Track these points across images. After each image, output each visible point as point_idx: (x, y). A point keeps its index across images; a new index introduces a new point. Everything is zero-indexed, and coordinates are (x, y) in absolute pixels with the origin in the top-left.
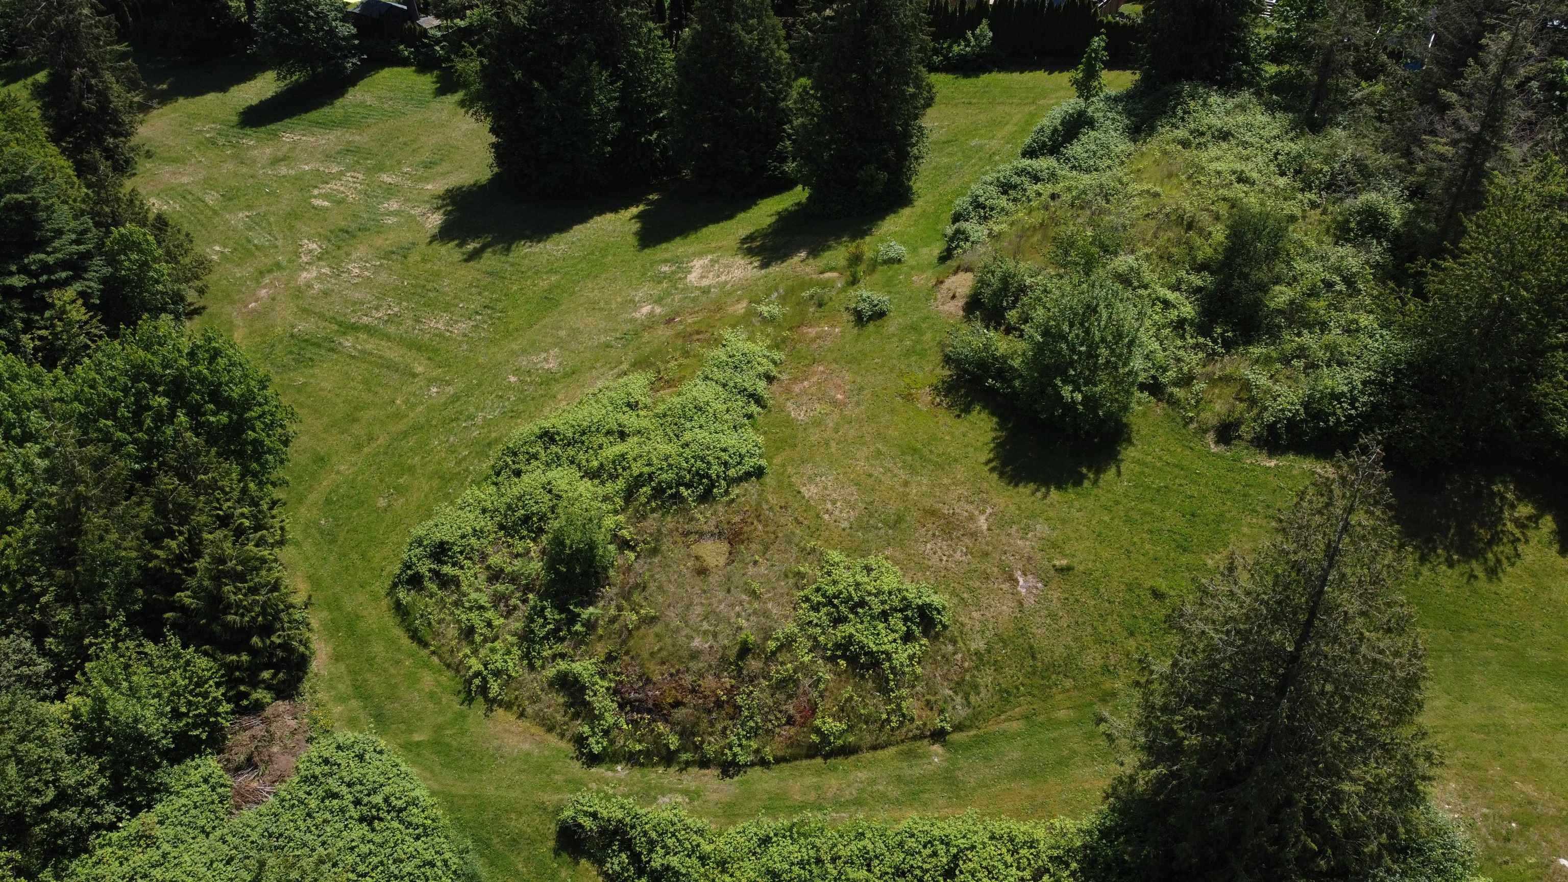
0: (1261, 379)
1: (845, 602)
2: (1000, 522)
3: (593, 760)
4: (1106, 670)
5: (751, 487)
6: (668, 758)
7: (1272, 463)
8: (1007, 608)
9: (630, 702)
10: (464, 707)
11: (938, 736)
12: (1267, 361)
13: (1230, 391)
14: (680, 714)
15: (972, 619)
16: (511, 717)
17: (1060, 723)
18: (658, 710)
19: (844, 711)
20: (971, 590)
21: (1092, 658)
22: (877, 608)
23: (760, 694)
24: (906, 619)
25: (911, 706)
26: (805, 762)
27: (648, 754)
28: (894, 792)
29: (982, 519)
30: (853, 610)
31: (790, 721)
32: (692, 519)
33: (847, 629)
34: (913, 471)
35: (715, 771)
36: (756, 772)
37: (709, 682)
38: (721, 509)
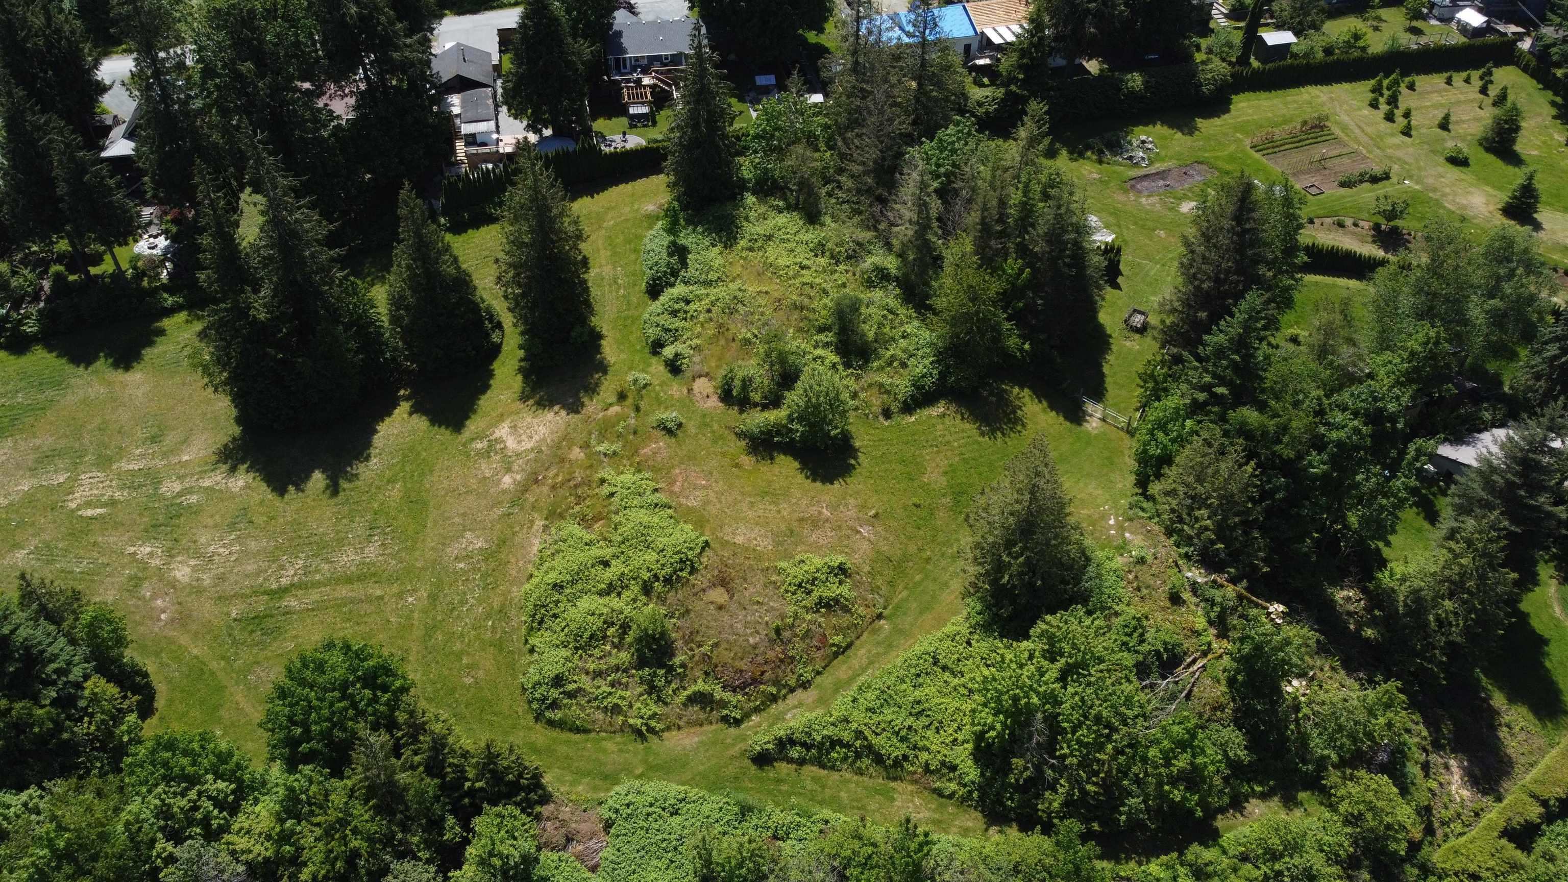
0: (883, 378)
1: (807, 582)
2: (833, 508)
3: (738, 722)
4: (920, 550)
5: (708, 552)
6: (774, 699)
7: (913, 419)
8: (865, 546)
9: (738, 686)
10: (645, 744)
11: (880, 616)
12: (881, 369)
13: (875, 390)
14: (767, 676)
15: (857, 559)
16: (675, 733)
17: (919, 583)
18: (755, 681)
19: (837, 630)
20: (846, 546)
21: (912, 548)
22: (823, 577)
23: (799, 645)
24: (836, 575)
25: (862, 611)
26: (835, 662)
27: (763, 703)
28: (881, 650)
29: (824, 510)
30: (813, 584)
31: (819, 649)
32: (693, 586)
33: (816, 594)
34: (776, 503)
35: (800, 690)
36: (819, 679)
37: (771, 655)
38: (703, 572)
